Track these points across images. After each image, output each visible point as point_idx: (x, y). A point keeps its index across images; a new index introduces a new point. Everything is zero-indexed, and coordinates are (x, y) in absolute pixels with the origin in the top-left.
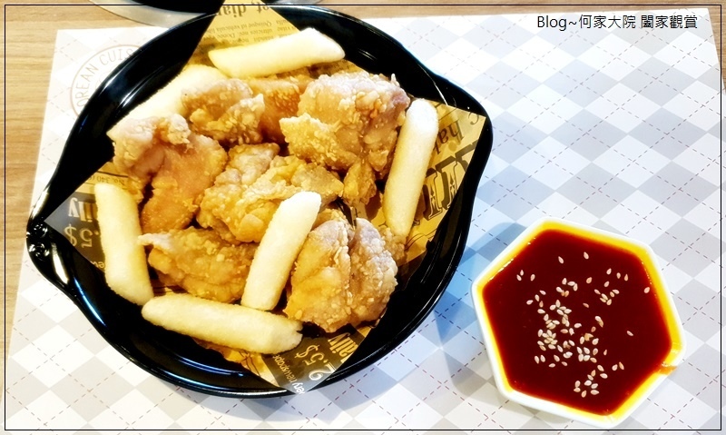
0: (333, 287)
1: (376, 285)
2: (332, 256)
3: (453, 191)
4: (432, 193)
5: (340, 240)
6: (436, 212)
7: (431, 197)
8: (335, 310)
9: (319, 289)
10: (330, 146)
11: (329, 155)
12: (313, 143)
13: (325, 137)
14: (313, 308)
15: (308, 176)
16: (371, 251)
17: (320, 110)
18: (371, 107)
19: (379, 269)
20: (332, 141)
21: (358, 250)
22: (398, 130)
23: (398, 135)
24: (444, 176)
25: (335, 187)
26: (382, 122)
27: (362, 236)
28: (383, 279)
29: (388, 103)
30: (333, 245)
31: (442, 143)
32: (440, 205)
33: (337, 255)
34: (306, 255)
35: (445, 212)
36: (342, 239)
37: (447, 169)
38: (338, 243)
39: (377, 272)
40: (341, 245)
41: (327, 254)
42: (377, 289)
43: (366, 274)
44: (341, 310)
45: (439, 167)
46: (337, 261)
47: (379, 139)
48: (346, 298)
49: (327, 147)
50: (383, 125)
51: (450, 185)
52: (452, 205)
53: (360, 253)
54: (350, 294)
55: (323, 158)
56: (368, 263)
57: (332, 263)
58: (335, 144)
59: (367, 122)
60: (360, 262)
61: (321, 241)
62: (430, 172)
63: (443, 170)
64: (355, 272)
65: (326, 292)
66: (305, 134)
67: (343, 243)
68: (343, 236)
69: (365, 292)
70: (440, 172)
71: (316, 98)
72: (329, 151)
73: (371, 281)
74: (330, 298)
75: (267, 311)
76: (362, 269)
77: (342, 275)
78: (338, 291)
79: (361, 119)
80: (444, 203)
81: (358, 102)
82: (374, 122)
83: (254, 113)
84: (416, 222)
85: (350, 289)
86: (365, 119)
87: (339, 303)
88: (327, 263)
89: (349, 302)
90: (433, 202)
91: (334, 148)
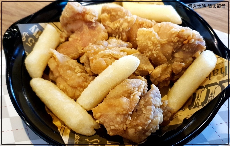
0: (123, 108)
1: (147, 121)
2: (131, 94)
3: (210, 99)
4: (198, 97)
5: (139, 88)
6: (196, 106)
7: (196, 99)
8: (118, 122)
9: (115, 106)
10: (157, 47)
11: (153, 52)
12: (149, 42)
13: (156, 41)
14: (107, 115)
15: (139, 57)
16: (153, 102)
17: (160, 33)
18: (186, 37)
19: (152, 113)
20: (159, 45)
21: (146, 99)
22: (194, 58)
23: (193, 61)
24: (208, 91)
25: (149, 67)
26: (188, 49)
27: (151, 92)
28: (152, 120)
29: (195, 40)
30: (134, 88)
31: (214, 75)
32: (200, 104)
33: (133, 94)
34: (118, 88)
35: (202, 107)
36: (140, 88)
37: (212, 88)
38: (137, 89)
39: (151, 114)
40: (138, 91)
41: (128, 90)
42: (146, 123)
43: (144, 112)
44: (121, 124)
45: (207, 86)
46: (132, 97)
47: (182, 57)
48: (127, 119)
49: (155, 48)
50: (187, 50)
51: (210, 95)
52: (207, 105)
53: (146, 100)
54: (130, 118)
55: (150, 53)
56: (148, 107)
57: (129, 97)
58: (159, 48)
59: (180, 45)
60: (144, 105)
61: (129, 84)
62: (201, 87)
63: (209, 88)
64: (138, 109)
65: (118, 109)
66: (147, 37)
67: (140, 90)
68: (141, 87)
69: (139, 121)
70: (207, 88)
71: (160, 28)
72: (154, 51)
73: (145, 117)
74: (118, 114)
75: (85, 109)
76: (143, 109)
77: (131, 106)
78: (125, 112)
79: (178, 42)
80: (203, 104)
81: (180, 33)
82: (183, 47)
83: (129, 22)
84: (182, 108)
85: (131, 115)
86: (180, 43)
87: (122, 119)
88: (126, 95)
89: (128, 122)
90: (196, 102)
91: (158, 50)
